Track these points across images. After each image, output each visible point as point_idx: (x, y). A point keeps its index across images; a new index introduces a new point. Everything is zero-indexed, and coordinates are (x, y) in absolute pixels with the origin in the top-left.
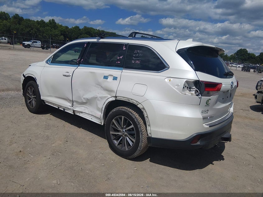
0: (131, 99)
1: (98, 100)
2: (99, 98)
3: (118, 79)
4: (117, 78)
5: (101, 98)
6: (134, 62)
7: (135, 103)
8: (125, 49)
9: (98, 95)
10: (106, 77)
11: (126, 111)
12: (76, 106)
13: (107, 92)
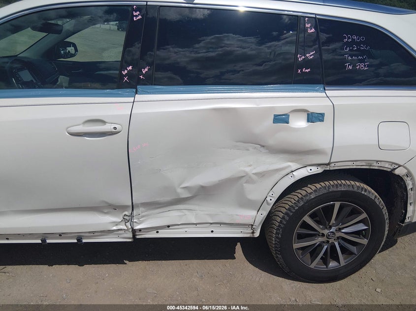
0: (377, 161)
1: (247, 182)
2: (252, 176)
3: (328, 118)
4: (322, 115)
5: (262, 175)
6: (350, 67)
7: (387, 167)
8: (313, 30)
9: (248, 169)
10: (281, 119)
11: (351, 189)
12: (143, 217)
13: (282, 156)
